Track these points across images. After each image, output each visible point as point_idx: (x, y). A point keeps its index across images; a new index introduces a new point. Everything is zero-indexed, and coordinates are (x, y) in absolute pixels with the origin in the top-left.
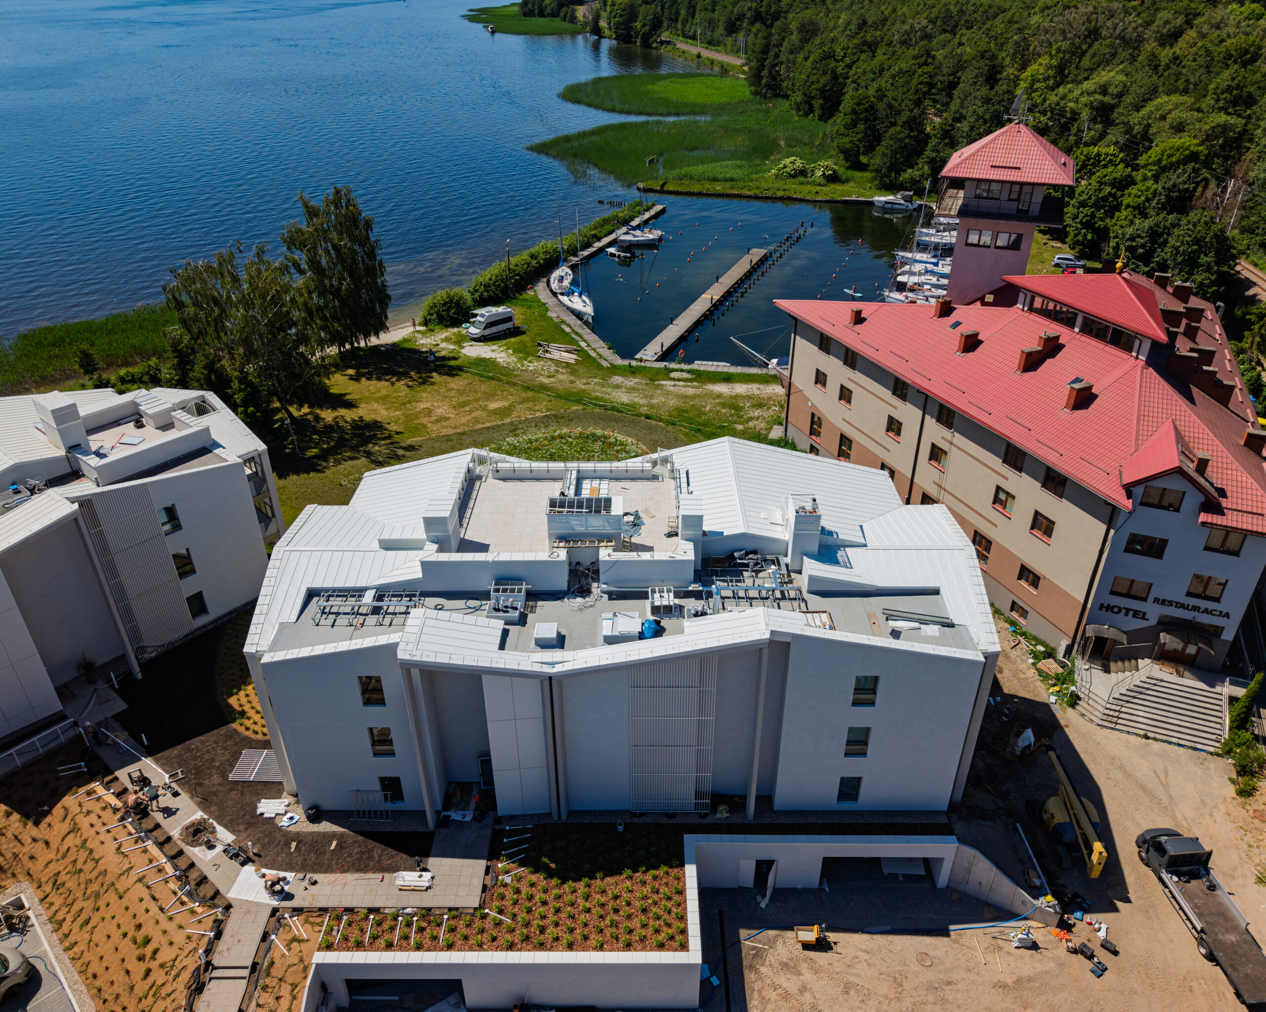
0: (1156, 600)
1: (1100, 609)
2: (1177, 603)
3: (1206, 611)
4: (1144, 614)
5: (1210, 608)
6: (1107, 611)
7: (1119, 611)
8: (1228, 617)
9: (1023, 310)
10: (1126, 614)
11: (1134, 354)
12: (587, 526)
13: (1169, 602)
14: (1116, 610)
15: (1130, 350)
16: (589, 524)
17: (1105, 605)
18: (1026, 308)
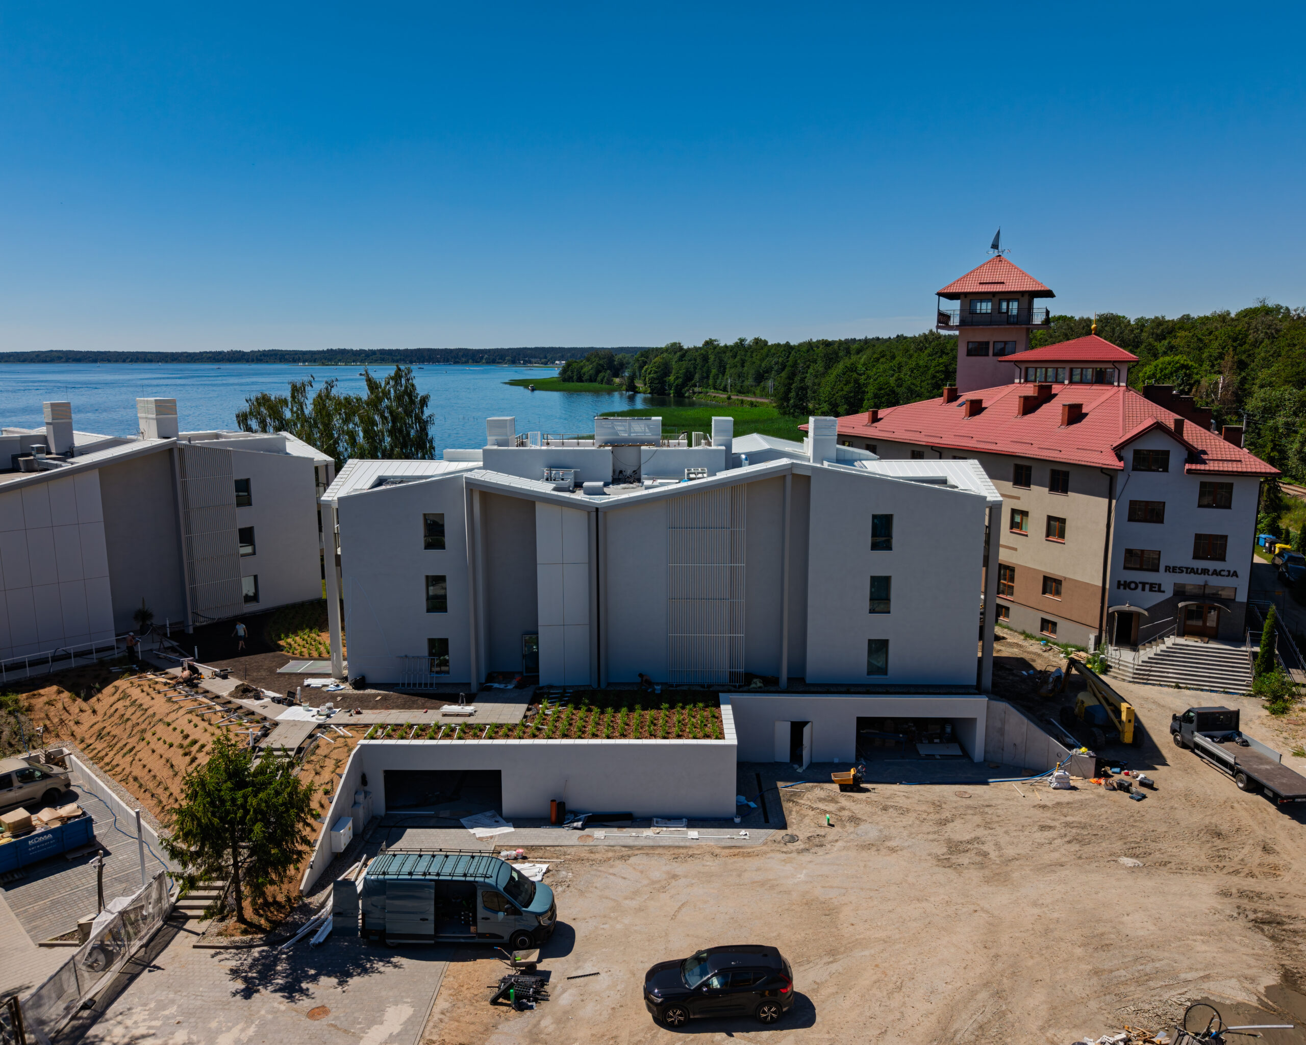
0: (1167, 569)
1: (1119, 588)
2: (1187, 568)
3: (1216, 573)
4: (1160, 585)
5: (1218, 569)
6: (1125, 588)
7: (1136, 588)
8: (1237, 576)
9: (1020, 383)
10: (1143, 589)
11: (1116, 384)
12: (630, 433)
13: (1179, 568)
14: (1133, 586)
15: (1111, 384)
16: (632, 431)
17: (1122, 582)
18: (1022, 381)
